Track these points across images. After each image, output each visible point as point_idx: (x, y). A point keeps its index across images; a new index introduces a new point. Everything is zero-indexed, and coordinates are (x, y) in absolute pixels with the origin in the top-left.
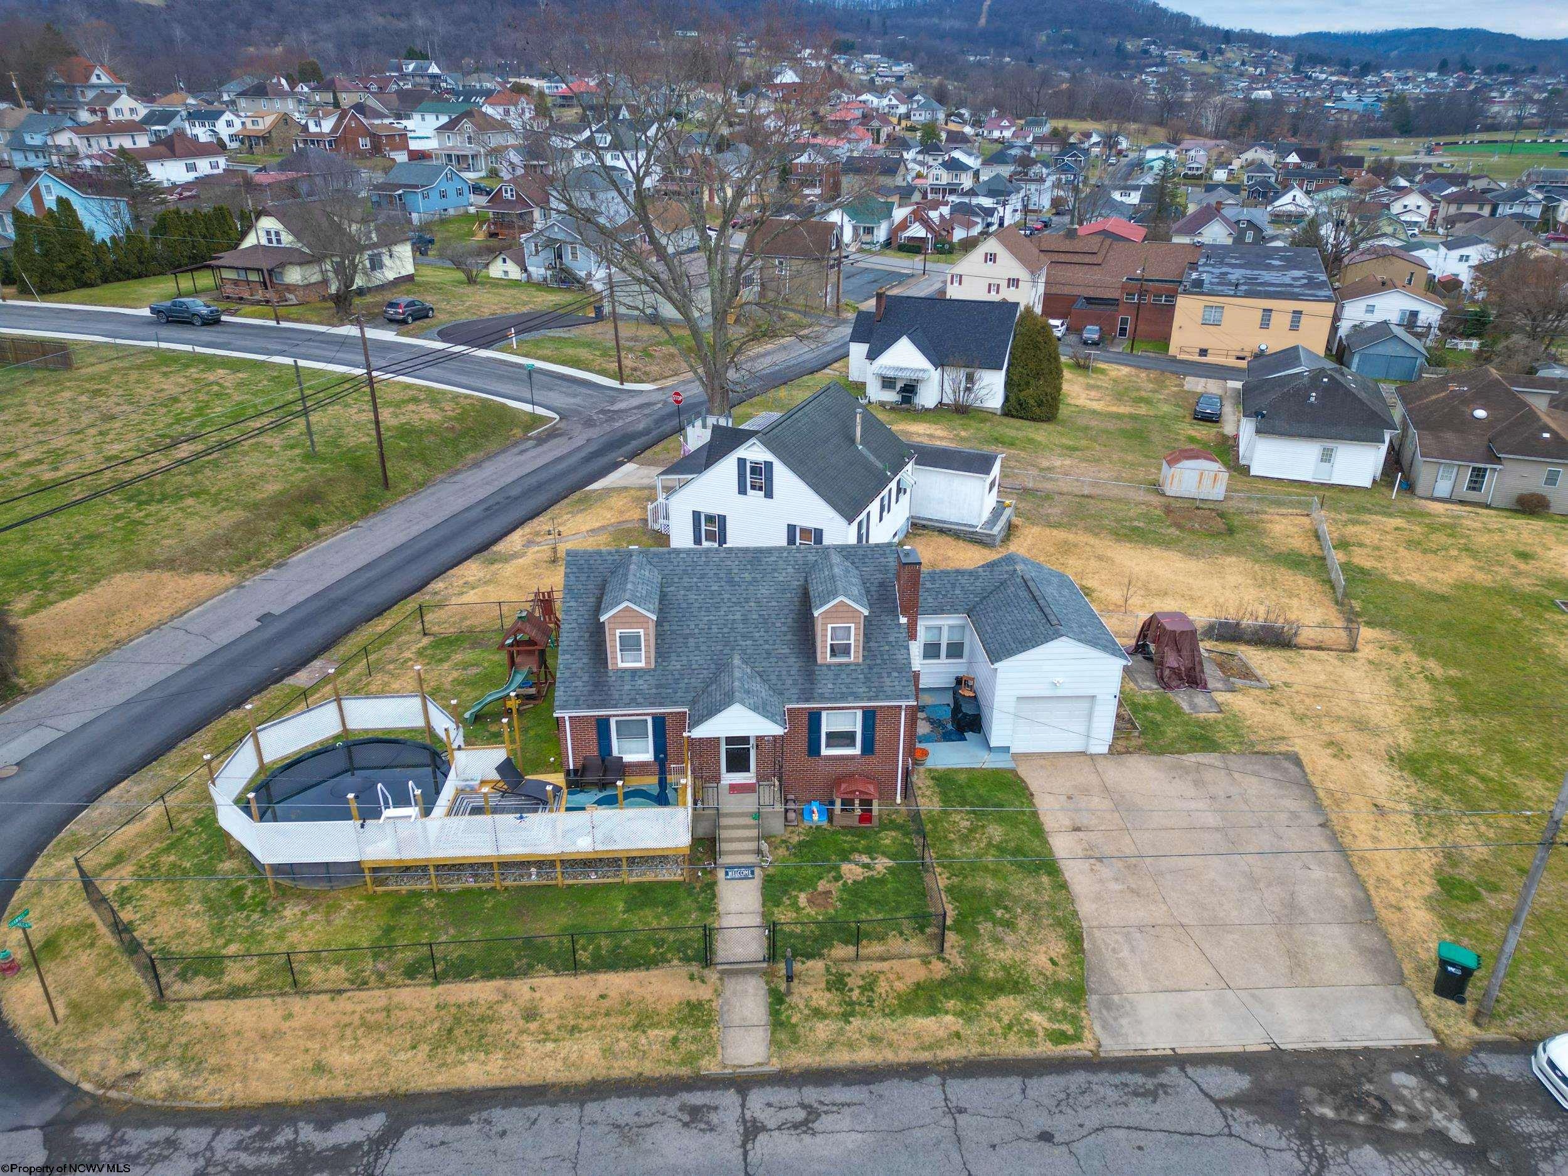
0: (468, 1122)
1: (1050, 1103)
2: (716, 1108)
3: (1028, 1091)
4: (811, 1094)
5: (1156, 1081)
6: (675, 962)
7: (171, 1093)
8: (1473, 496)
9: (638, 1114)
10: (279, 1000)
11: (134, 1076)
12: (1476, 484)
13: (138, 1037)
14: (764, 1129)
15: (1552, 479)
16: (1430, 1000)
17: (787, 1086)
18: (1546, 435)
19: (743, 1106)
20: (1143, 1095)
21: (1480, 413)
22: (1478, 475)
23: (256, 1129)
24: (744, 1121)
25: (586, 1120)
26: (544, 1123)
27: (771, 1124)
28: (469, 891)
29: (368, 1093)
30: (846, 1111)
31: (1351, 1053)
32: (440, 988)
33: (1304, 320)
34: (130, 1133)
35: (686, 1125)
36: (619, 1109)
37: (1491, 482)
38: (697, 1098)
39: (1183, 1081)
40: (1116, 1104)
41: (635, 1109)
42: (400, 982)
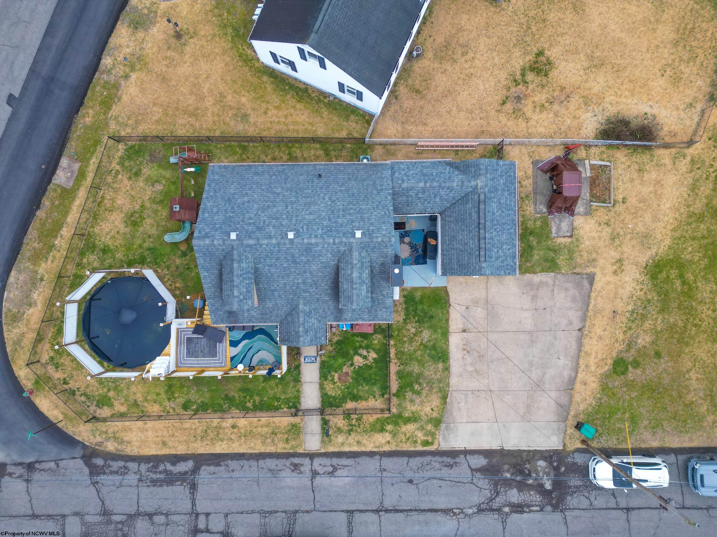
0: (220, 465)
1: (415, 468)
2: (302, 465)
3: (409, 464)
4: (335, 461)
5: (455, 461)
6: (285, 409)
7: (117, 450)
9: (276, 466)
11: (101, 442)
14: (318, 474)
16: (571, 431)
17: (327, 458)
19: (312, 465)
20: (448, 466)
23: (151, 464)
24: (312, 471)
25: (260, 467)
26: (246, 467)
27: (321, 472)
29: (184, 453)
30: (346, 468)
31: (529, 451)
34: (111, 463)
35: (293, 471)
36: (270, 463)
38: (296, 460)
39: (464, 461)
40: (438, 469)
41: (275, 464)
42: (182, 413)
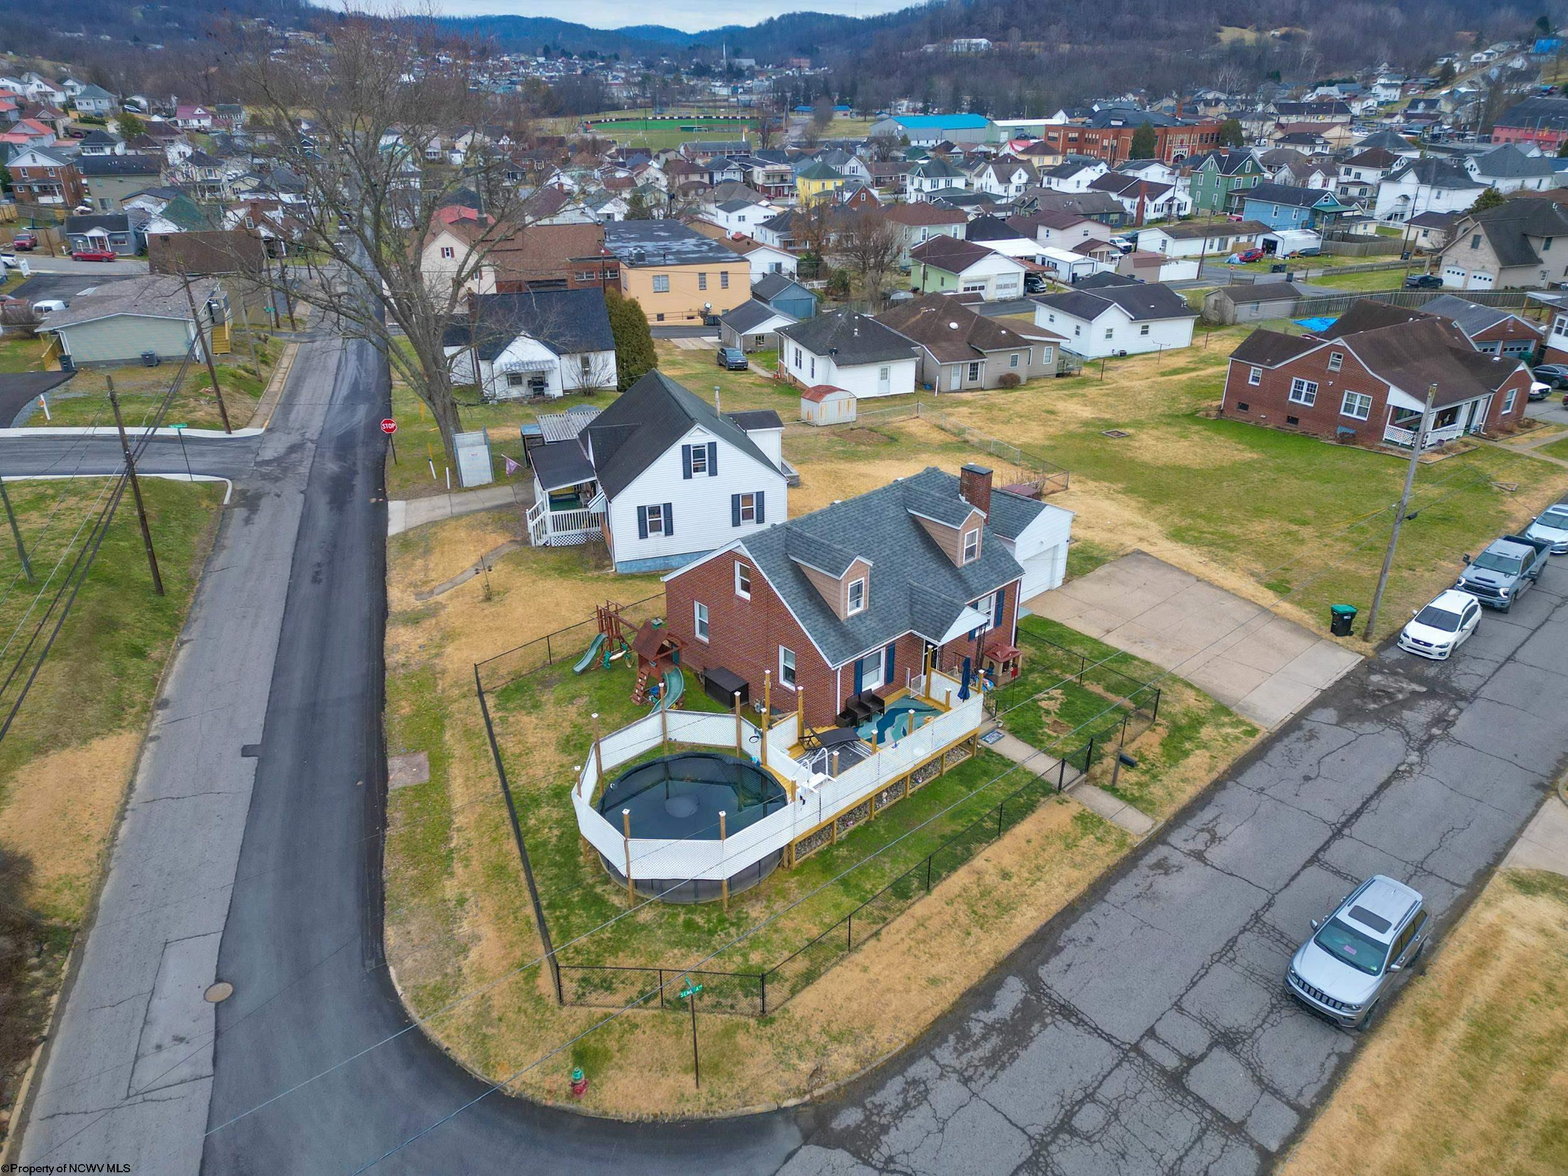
0: (1062, 949)
1: (1286, 764)
2: (1166, 858)
4: (1194, 823)
5: (1306, 731)
6: (1042, 799)
7: (861, 1061)
8: (974, 384)
9: (1136, 885)
10: (845, 963)
11: (816, 1072)
12: (974, 376)
13: (781, 1050)
14: (1202, 852)
15: (1014, 362)
16: (1340, 640)
17: (1181, 827)
18: (1004, 332)
19: (1176, 849)
20: (1311, 739)
21: (954, 325)
22: (974, 367)
23: (951, 1038)
24: (1189, 855)
25: (1117, 904)
26: (1101, 920)
27: (1201, 847)
28: (854, 832)
29: (984, 973)
30: (1220, 820)
31: (1346, 678)
32: (936, 892)
33: (730, 277)
34: (878, 1099)
35: (1165, 874)
36: (1121, 890)
37: (982, 371)
38: (1151, 858)
39: (1314, 724)
41: (1131, 885)
42: (905, 905)
